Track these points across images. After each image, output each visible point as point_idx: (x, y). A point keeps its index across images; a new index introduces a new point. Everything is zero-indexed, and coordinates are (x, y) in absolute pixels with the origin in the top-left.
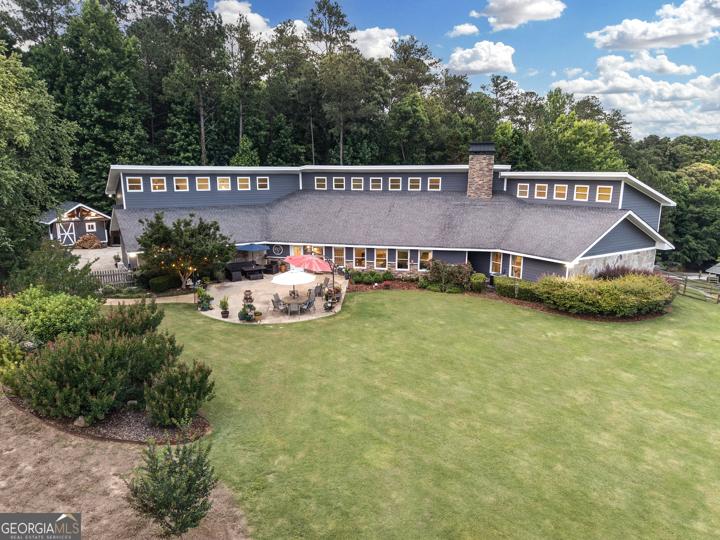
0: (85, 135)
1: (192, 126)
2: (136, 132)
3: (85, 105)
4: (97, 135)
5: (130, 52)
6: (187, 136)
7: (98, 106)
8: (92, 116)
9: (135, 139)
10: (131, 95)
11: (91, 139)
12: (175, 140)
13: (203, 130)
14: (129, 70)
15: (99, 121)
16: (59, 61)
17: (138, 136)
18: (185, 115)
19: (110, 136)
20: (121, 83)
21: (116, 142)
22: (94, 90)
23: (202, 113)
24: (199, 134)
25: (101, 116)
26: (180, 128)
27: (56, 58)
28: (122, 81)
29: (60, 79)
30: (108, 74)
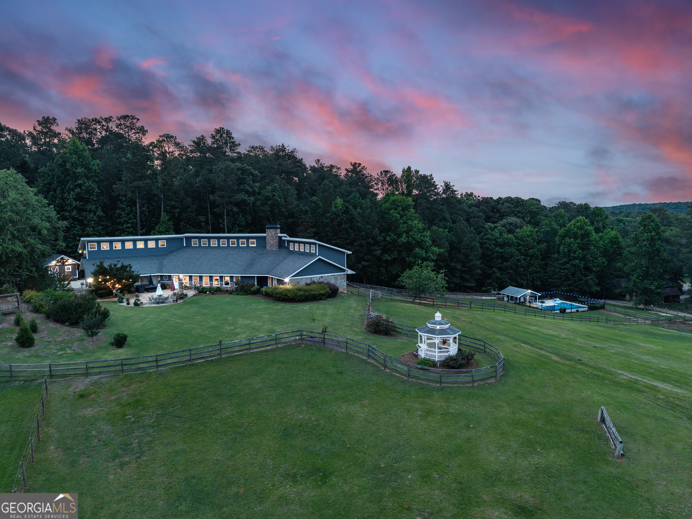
0: (67, 216)
1: (132, 208)
2: (98, 213)
3: (68, 199)
4: (74, 216)
5: (95, 170)
6: (128, 214)
7: (76, 200)
8: (72, 205)
9: (96, 217)
10: (95, 194)
11: (70, 218)
12: (121, 217)
13: (138, 211)
14: (94, 180)
15: (76, 208)
16: (54, 176)
17: (98, 216)
18: (128, 202)
19: (81, 216)
20: (90, 187)
21: (85, 219)
22: (74, 191)
23: (138, 201)
24: (136, 213)
25: (77, 205)
26: (124, 210)
27: (53, 174)
28: (90, 186)
29: (54, 186)
30: (82, 182)
